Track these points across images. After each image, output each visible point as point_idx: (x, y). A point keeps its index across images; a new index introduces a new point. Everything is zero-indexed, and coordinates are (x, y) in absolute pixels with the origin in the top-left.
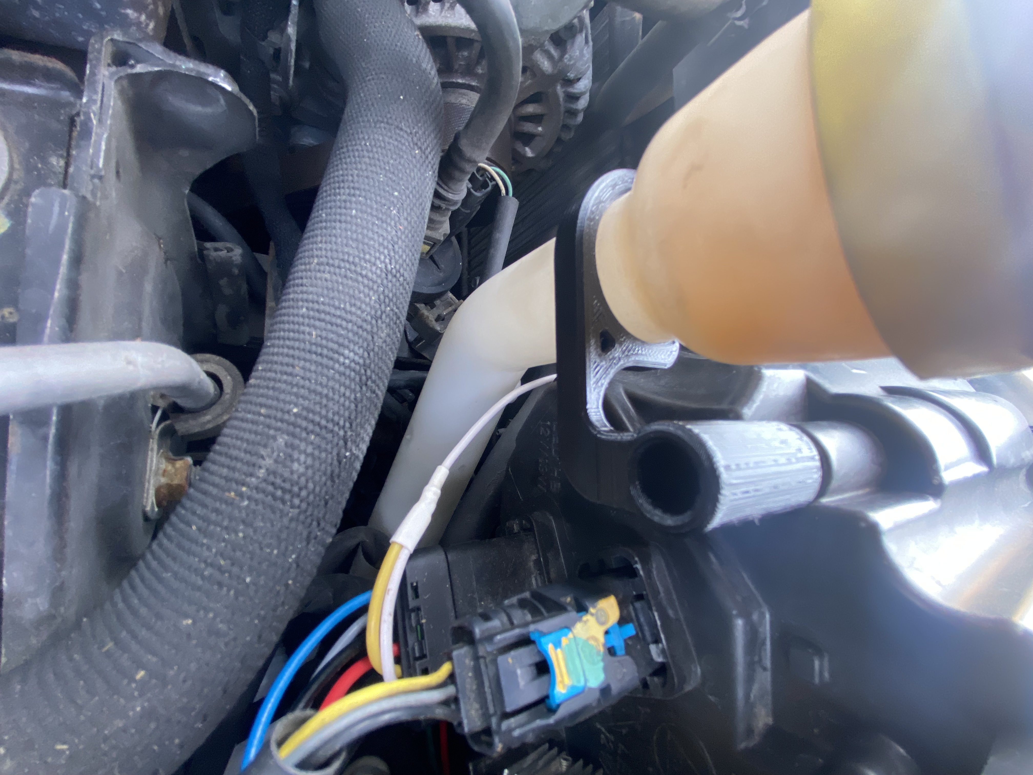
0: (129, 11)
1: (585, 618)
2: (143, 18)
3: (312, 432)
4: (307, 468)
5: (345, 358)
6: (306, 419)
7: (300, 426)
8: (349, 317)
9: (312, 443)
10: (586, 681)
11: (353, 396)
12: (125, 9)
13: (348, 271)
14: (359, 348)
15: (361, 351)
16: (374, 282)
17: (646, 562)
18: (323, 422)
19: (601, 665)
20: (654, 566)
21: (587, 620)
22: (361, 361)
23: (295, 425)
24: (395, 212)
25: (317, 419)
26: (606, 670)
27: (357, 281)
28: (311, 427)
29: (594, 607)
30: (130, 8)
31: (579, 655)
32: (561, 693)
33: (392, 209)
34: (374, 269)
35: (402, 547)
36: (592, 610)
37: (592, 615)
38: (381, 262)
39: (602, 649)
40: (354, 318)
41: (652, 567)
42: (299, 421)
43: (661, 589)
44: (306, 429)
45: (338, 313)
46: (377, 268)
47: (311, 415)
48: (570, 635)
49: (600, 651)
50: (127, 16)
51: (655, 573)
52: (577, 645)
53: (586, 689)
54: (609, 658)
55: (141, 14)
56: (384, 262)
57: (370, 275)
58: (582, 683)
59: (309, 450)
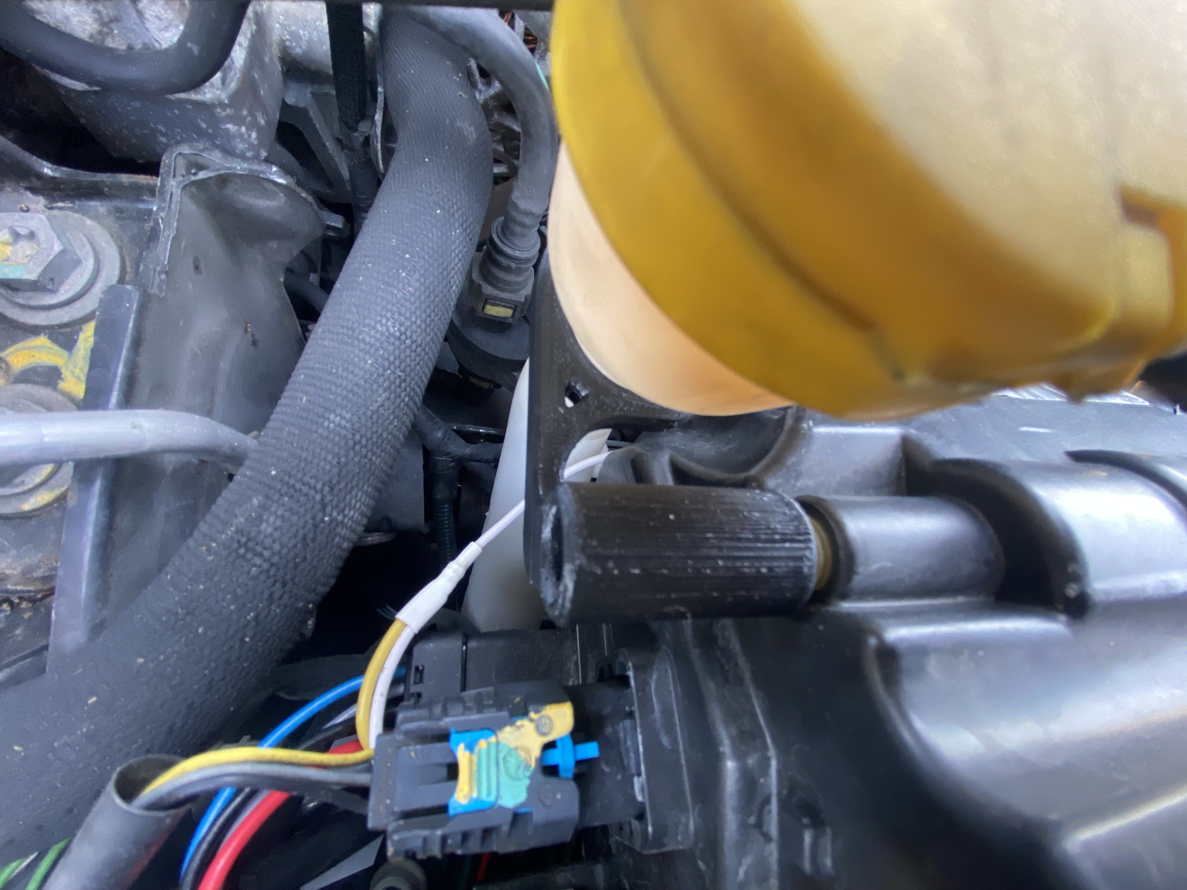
0: (230, 126)
1: (519, 723)
2: (243, 129)
3: (286, 494)
4: (276, 529)
5: (330, 422)
6: (283, 482)
7: (274, 488)
8: (339, 381)
9: (284, 505)
10: (498, 797)
11: (335, 461)
12: (225, 125)
13: (346, 337)
14: (347, 412)
15: (348, 416)
16: (371, 346)
17: (641, 669)
18: (298, 486)
19: (527, 782)
20: (654, 677)
21: (522, 726)
22: (348, 425)
23: (270, 486)
24: (404, 274)
25: (292, 482)
26: (530, 789)
27: (352, 345)
28: (285, 489)
29: (537, 711)
30: (229, 123)
31: (497, 764)
32: (459, 804)
33: (400, 271)
34: (373, 332)
35: (405, 625)
36: (532, 715)
37: (531, 720)
38: (382, 326)
39: (533, 764)
40: (345, 383)
41: (651, 677)
42: (275, 483)
43: (657, 707)
44: (279, 491)
45: (329, 378)
46: (377, 331)
47: (287, 479)
48: (493, 739)
49: (530, 766)
50: (228, 130)
51: (653, 686)
52: (498, 752)
53: (496, 807)
54: (541, 777)
55: (241, 127)
56: (386, 325)
57: (367, 339)
58: (492, 799)
59: (280, 512)
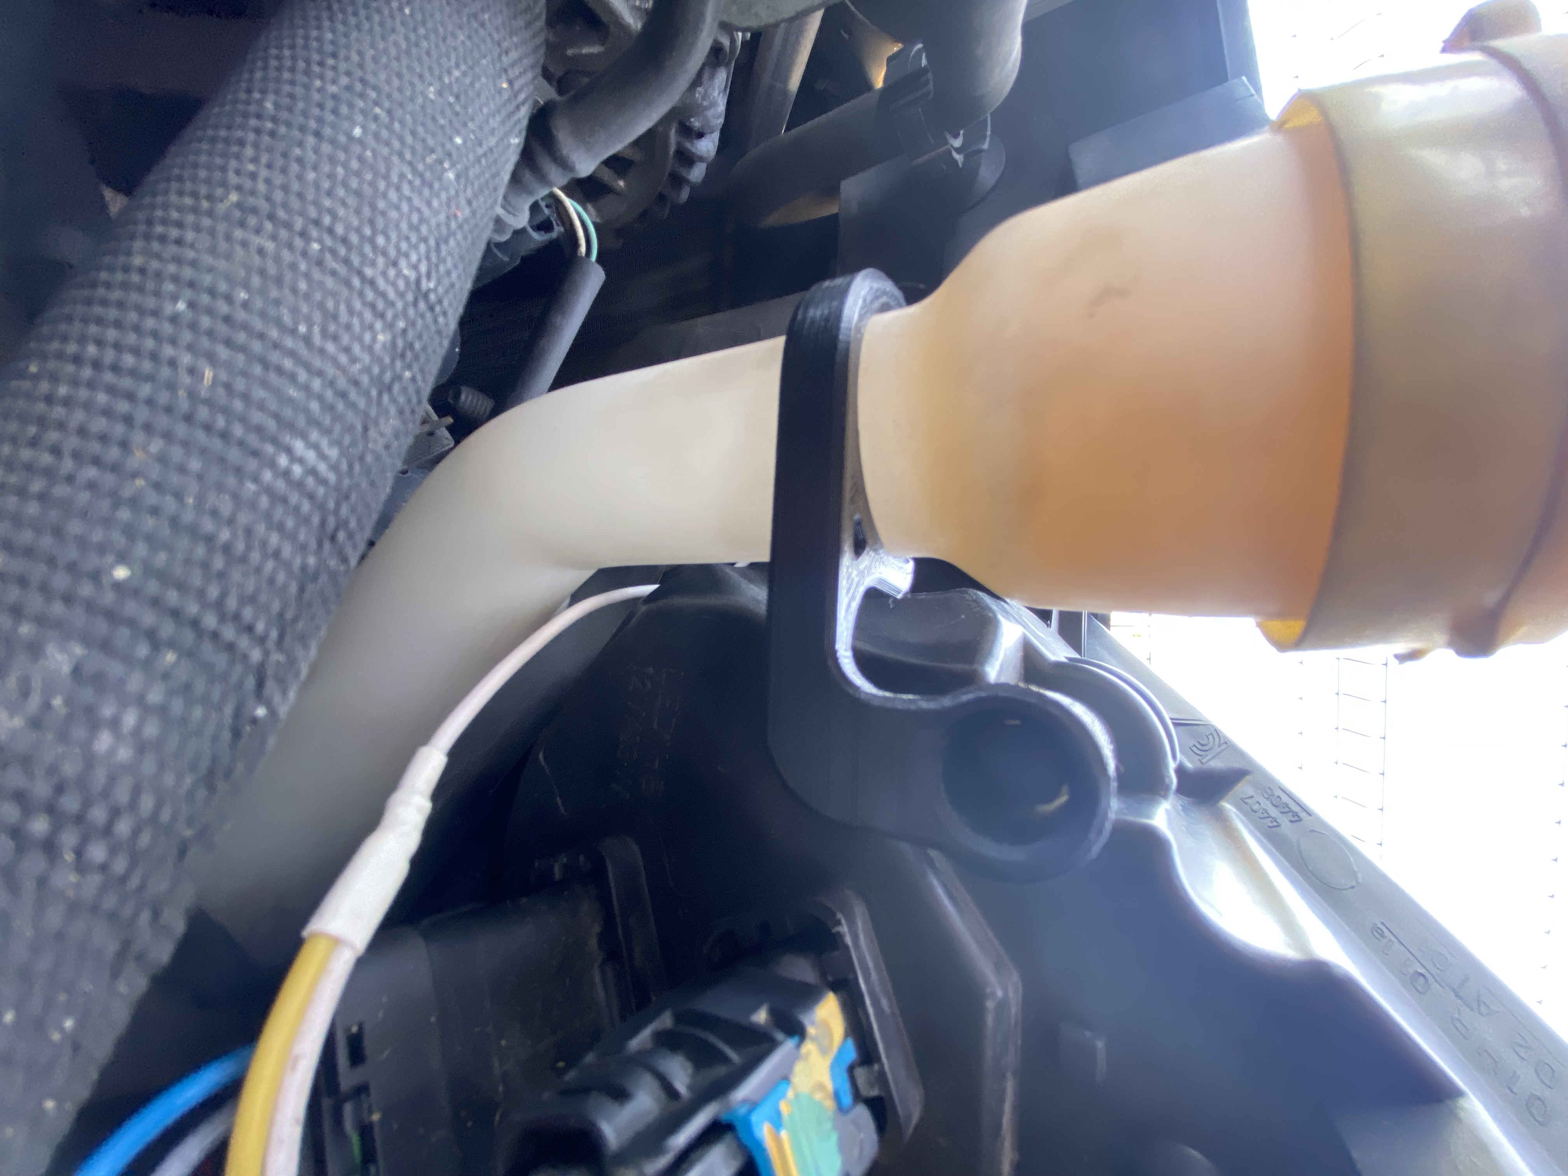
1: (803, 1050)
3: (172, 644)
5: (293, 460)
6: (155, 603)
7: (131, 623)
9: (165, 676)
11: (297, 562)
13: (328, 254)
14: (331, 443)
16: (388, 303)
17: (849, 917)
18: (209, 620)
20: (858, 923)
21: (808, 1053)
23: (111, 616)
24: (450, 175)
25: (191, 607)
26: (839, 1144)
28: (167, 629)
29: (813, 1020)
33: (446, 165)
34: (391, 273)
35: (337, 942)
36: (811, 1027)
37: (812, 1039)
38: (409, 266)
39: (830, 1103)
41: (857, 926)
42: (131, 608)
44: (150, 633)
45: (288, 343)
47: (172, 597)
48: (793, 1094)
52: (800, 1109)
54: (841, 1118)
56: (416, 268)
59: (155, 696)
